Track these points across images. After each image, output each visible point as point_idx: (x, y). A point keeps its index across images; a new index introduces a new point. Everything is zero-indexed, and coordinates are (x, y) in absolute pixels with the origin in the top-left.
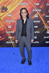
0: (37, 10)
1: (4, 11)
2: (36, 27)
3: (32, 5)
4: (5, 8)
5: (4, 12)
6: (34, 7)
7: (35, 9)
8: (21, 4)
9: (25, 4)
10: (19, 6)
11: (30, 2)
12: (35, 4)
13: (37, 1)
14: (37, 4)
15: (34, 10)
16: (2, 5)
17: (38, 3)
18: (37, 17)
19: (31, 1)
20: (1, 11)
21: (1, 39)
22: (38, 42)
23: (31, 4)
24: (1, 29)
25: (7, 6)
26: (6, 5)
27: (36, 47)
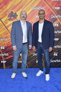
0: (57, 17)
1: (12, 18)
2: (56, 39)
3: (51, 9)
4: (13, 14)
5: (12, 20)
6: (53, 12)
7: (54, 15)
8: (35, 9)
9: (41, 8)
10: (33, 11)
11: (47, 5)
12: (54, 8)
13: (57, 4)
14: (57, 9)
15: (53, 17)
16: (10, 11)
17: (58, 6)
18: (57, 25)
19: (49, 5)
20: (8, 18)
21: (9, 57)
22: (60, 61)
23: (49, 8)
24: (9, 43)
25: (17, 11)
26: (14, 10)
27: (57, 67)
